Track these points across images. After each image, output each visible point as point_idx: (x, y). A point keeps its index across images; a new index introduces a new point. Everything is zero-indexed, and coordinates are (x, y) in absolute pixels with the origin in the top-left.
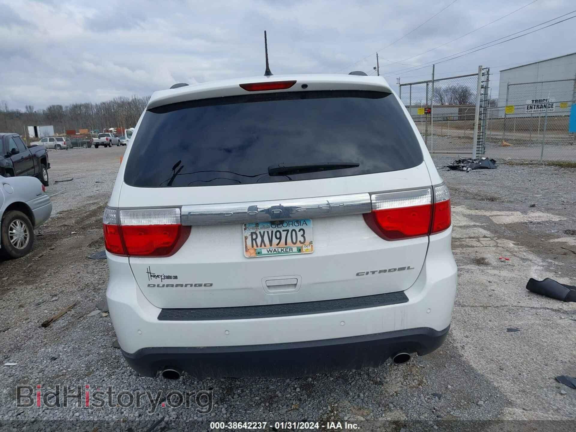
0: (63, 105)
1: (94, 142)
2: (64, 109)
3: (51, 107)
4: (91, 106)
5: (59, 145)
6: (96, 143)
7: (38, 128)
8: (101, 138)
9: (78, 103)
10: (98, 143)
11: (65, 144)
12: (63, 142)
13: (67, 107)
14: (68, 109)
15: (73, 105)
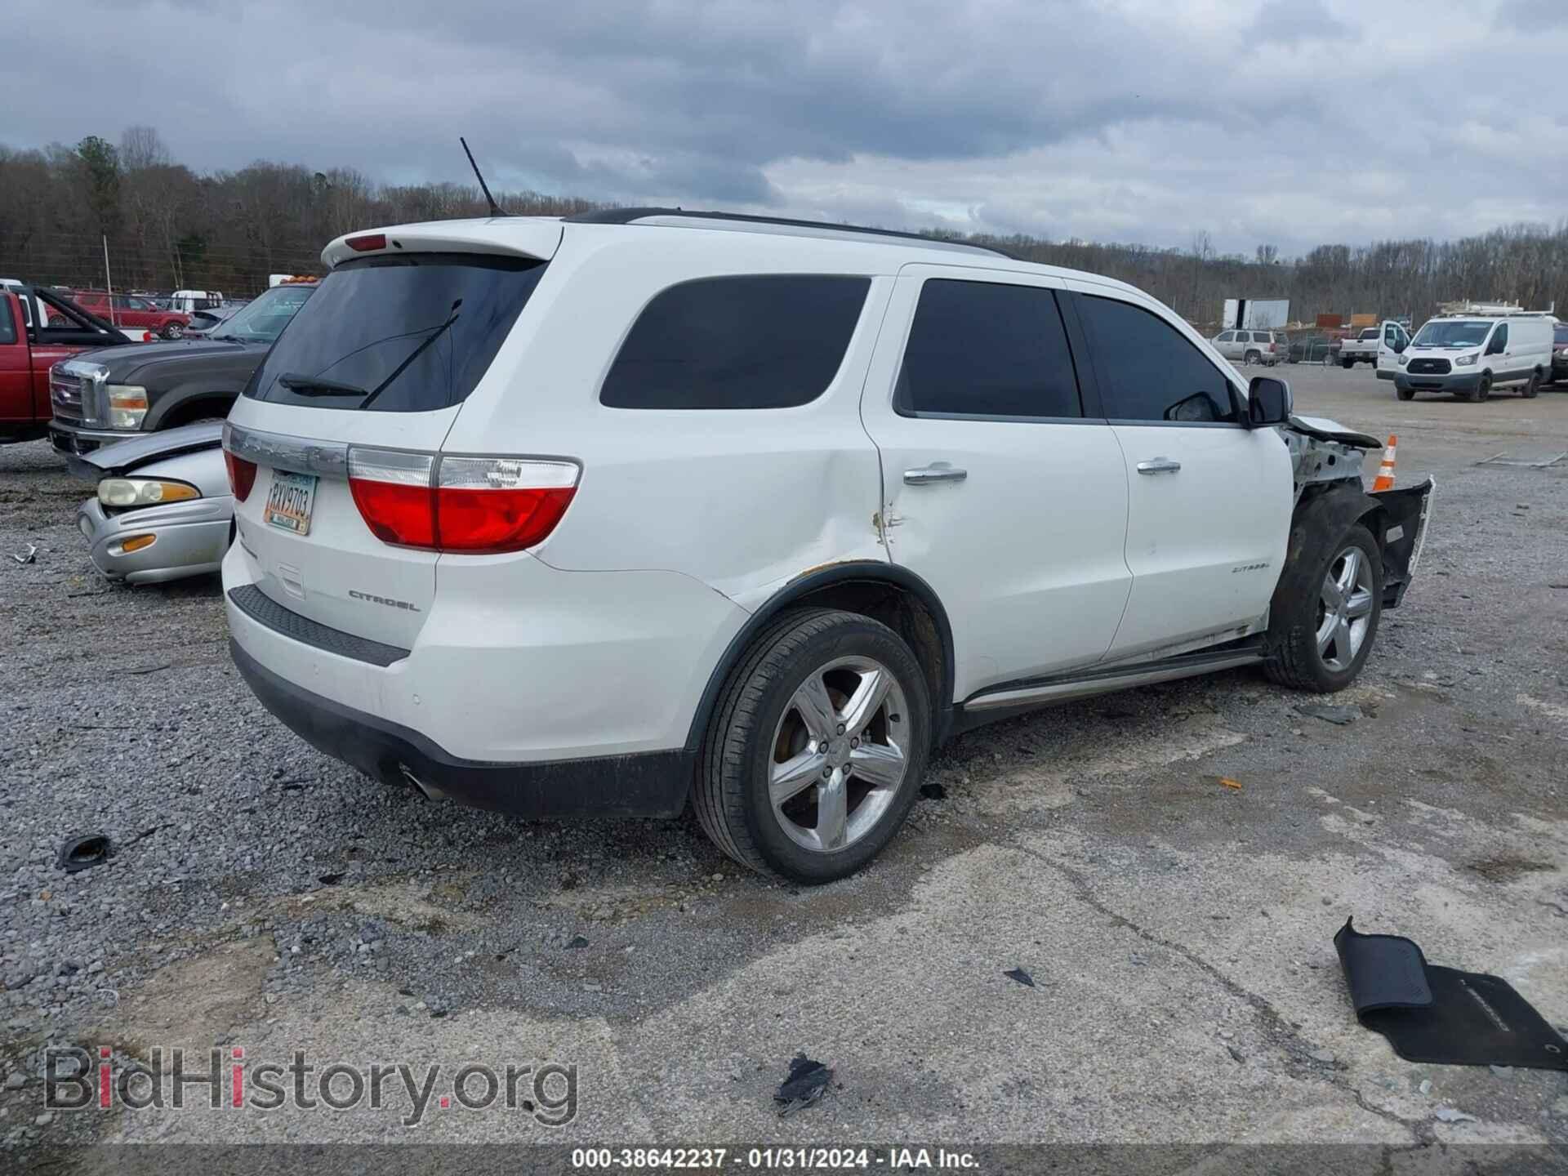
0: (1351, 247)
1: (1342, 350)
2: (1351, 258)
3: (1319, 252)
4: (1430, 249)
5: (1256, 352)
6: (1348, 353)
7: (1248, 304)
8: (1365, 341)
9: (1392, 242)
10: (1354, 353)
11: (1272, 350)
12: (1268, 345)
13: (1360, 251)
14: (1364, 256)
15: (1381, 246)
